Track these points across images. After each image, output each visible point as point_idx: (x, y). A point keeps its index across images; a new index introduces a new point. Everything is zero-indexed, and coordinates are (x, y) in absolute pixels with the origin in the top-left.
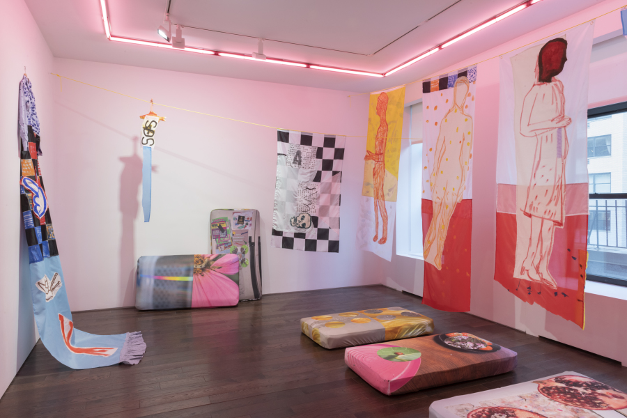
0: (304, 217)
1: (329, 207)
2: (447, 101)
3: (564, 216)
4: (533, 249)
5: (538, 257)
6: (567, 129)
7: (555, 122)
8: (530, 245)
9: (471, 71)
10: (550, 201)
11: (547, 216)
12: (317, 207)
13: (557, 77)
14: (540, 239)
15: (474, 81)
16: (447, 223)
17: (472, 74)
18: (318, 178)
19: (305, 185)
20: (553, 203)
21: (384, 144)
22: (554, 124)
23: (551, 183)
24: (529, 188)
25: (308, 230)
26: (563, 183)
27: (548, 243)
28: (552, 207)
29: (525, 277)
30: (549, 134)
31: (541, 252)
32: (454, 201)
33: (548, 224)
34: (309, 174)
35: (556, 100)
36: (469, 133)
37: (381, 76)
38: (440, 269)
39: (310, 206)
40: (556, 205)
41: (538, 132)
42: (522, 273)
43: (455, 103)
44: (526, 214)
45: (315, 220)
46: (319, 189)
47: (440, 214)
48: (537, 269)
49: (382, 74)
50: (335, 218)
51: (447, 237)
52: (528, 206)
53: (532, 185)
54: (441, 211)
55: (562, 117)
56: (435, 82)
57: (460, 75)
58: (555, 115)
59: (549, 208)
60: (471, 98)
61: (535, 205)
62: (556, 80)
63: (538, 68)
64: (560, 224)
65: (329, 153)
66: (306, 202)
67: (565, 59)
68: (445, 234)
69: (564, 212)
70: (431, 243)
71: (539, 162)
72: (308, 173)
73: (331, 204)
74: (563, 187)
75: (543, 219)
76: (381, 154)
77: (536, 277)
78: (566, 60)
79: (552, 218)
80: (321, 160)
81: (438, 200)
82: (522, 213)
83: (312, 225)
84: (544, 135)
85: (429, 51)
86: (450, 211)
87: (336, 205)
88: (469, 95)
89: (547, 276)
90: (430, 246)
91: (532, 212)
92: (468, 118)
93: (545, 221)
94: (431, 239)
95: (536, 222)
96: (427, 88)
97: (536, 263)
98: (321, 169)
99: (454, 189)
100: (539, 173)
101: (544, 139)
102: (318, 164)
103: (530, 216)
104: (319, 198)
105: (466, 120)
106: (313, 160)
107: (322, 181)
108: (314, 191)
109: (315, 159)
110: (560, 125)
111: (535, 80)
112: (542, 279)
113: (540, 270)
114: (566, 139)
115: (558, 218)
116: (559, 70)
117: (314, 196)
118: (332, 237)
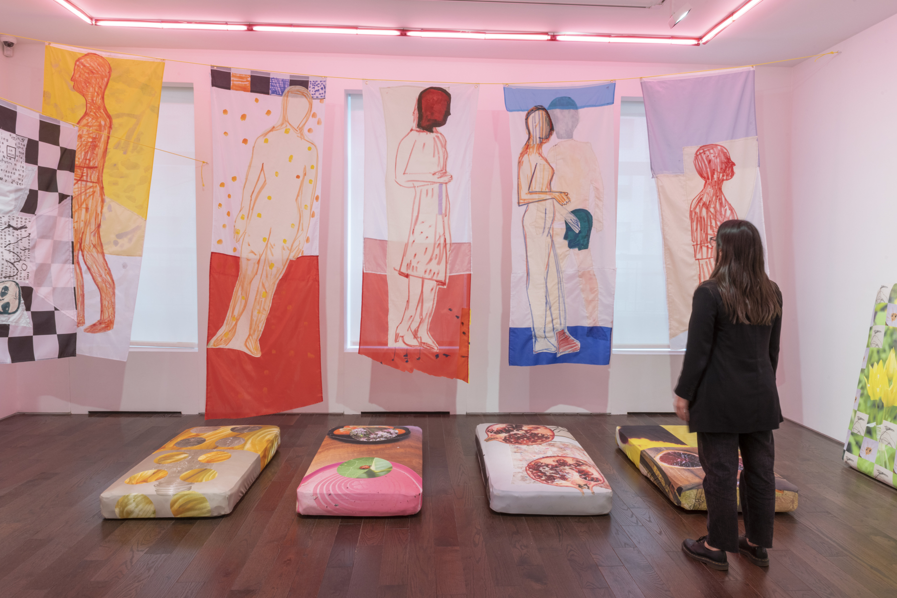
0: (6, 288)
1: (49, 266)
2: (269, 112)
3: (448, 275)
4: (411, 311)
5: (418, 319)
6: (448, 185)
7: (436, 176)
8: (407, 308)
9: (315, 84)
10: (431, 260)
11: (427, 276)
12: (32, 267)
13: (439, 129)
14: (421, 300)
15: (322, 99)
16: (271, 286)
17: (316, 88)
18: (30, 206)
19: (5, 219)
20: (434, 262)
21: (100, 151)
22: (435, 179)
23: (431, 240)
24: (407, 245)
25: (13, 317)
26: (448, 241)
27: (429, 305)
28: (433, 266)
29: (400, 345)
30: (430, 187)
31: (421, 314)
32: (285, 258)
33: (430, 285)
34: (13, 196)
35: (439, 153)
36: (312, 167)
37: (88, 21)
38: (257, 354)
39: (19, 265)
40: (439, 263)
41: (416, 184)
42: (396, 341)
43: (285, 120)
44: (401, 274)
45: (27, 294)
46: (34, 228)
47: (258, 276)
48: (415, 335)
49: (91, 19)
50: (63, 289)
51: (272, 309)
52: (405, 264)
53: (411, 241)
54: (260, 272)
55: (443, 172)
56: (241, 77)
57: (293, 83)
58: (436, 169)
59: (429, 267)
60: (315, 120)
61: (414, 264)
62: (437, 132)
63: (416, 112)
64: (444, 284)
65: (49, 156)
66: (9, 256)
67: (448, 113)
68: (268, 305)
69: (448, 271)
70: (237, 320)
71: (417, 217)
72: (10, 192)
73: (53, 262)
74: (448, 246)
75: (423, 279)
76: (96, 167)
77: (414, 343)
78: (450, 114)
79: (435, 278)
80: (35, 168)
81: (251, 256)
82: (397, 273)
83: (23, 306)
84: (424, 189)
85: (226, 24)
86: (279, 271)
87: (66, 262)
88: (314, 115)
89: (427, 338)
90: (236, 324)
91: (410, 272)
92: (312, 146)
93: (426, 281)
94: (236, 313)
95: (415, 284)
96: (221, 79)
97: (414, 327)
98: (36, 187)
99: (285, 241)
100: (418, 228)
101: (424, 192)
102: (29, 177)
103: (407, 276)
104: (34, 247)
105: (310, 149)
106: (19, 164)
107: (39, 212)
108: (24, 233)
109: (24, 164)
110: (442, 180)
111: (414, 125)
112: (421, 343)
113: (419, 334)
114: (447, 196)
115: (441, 277)
116: (442, 122)
117: (25, 243)
118: (62, 328)
